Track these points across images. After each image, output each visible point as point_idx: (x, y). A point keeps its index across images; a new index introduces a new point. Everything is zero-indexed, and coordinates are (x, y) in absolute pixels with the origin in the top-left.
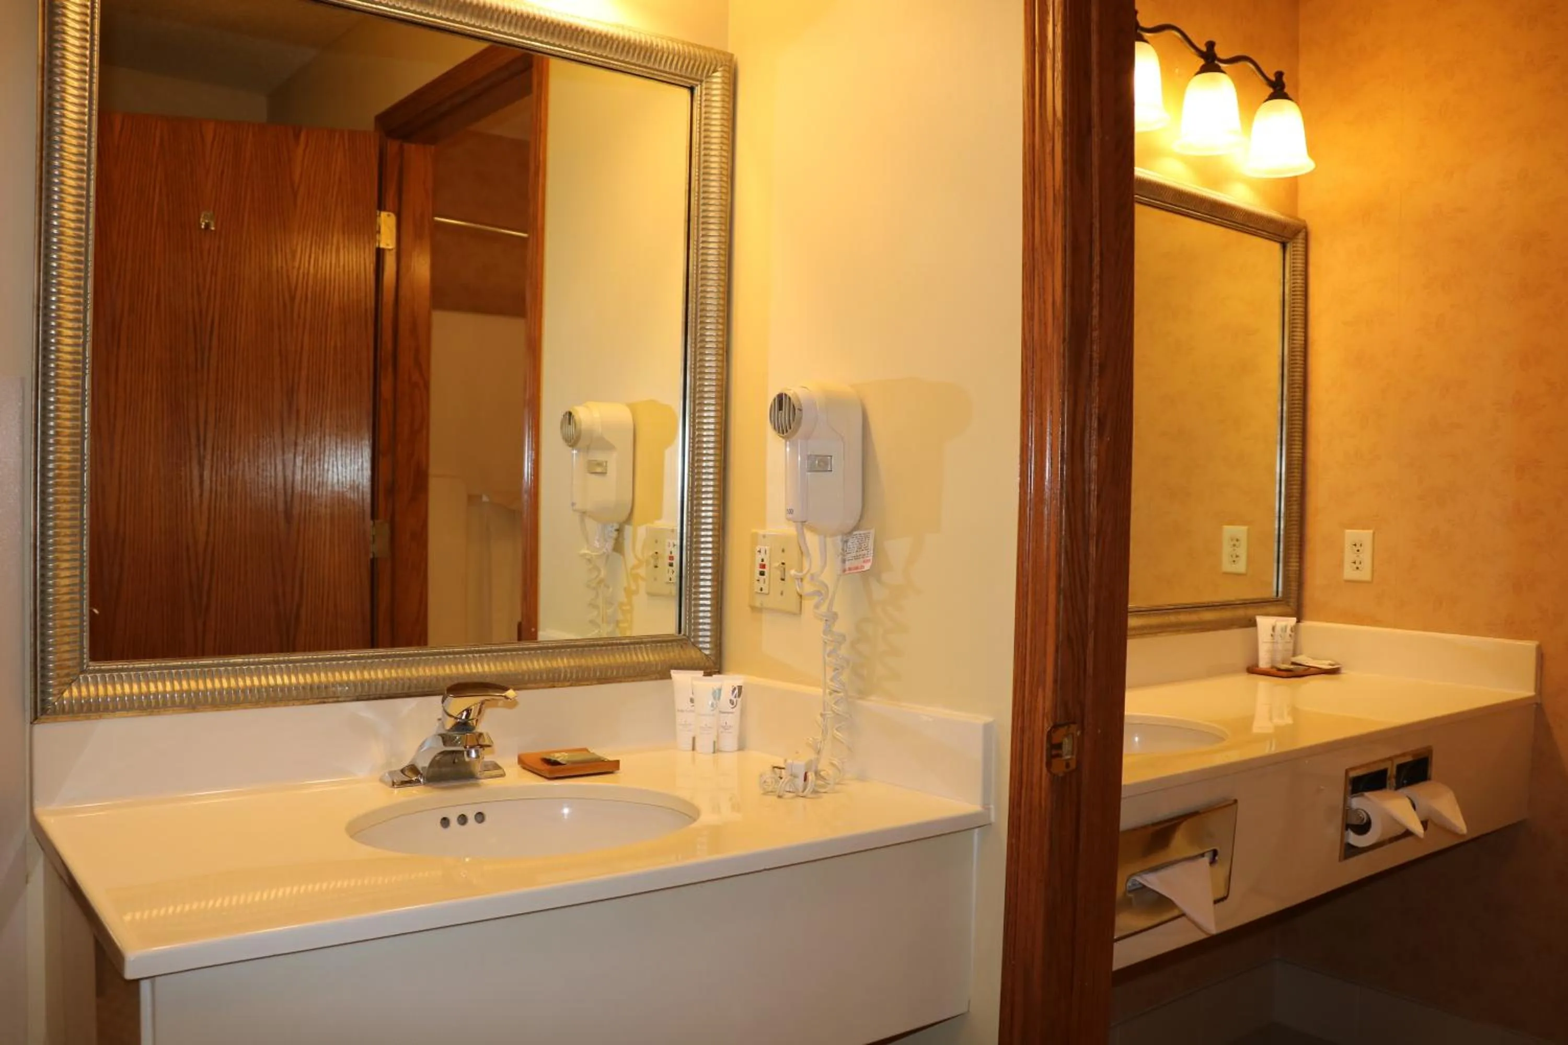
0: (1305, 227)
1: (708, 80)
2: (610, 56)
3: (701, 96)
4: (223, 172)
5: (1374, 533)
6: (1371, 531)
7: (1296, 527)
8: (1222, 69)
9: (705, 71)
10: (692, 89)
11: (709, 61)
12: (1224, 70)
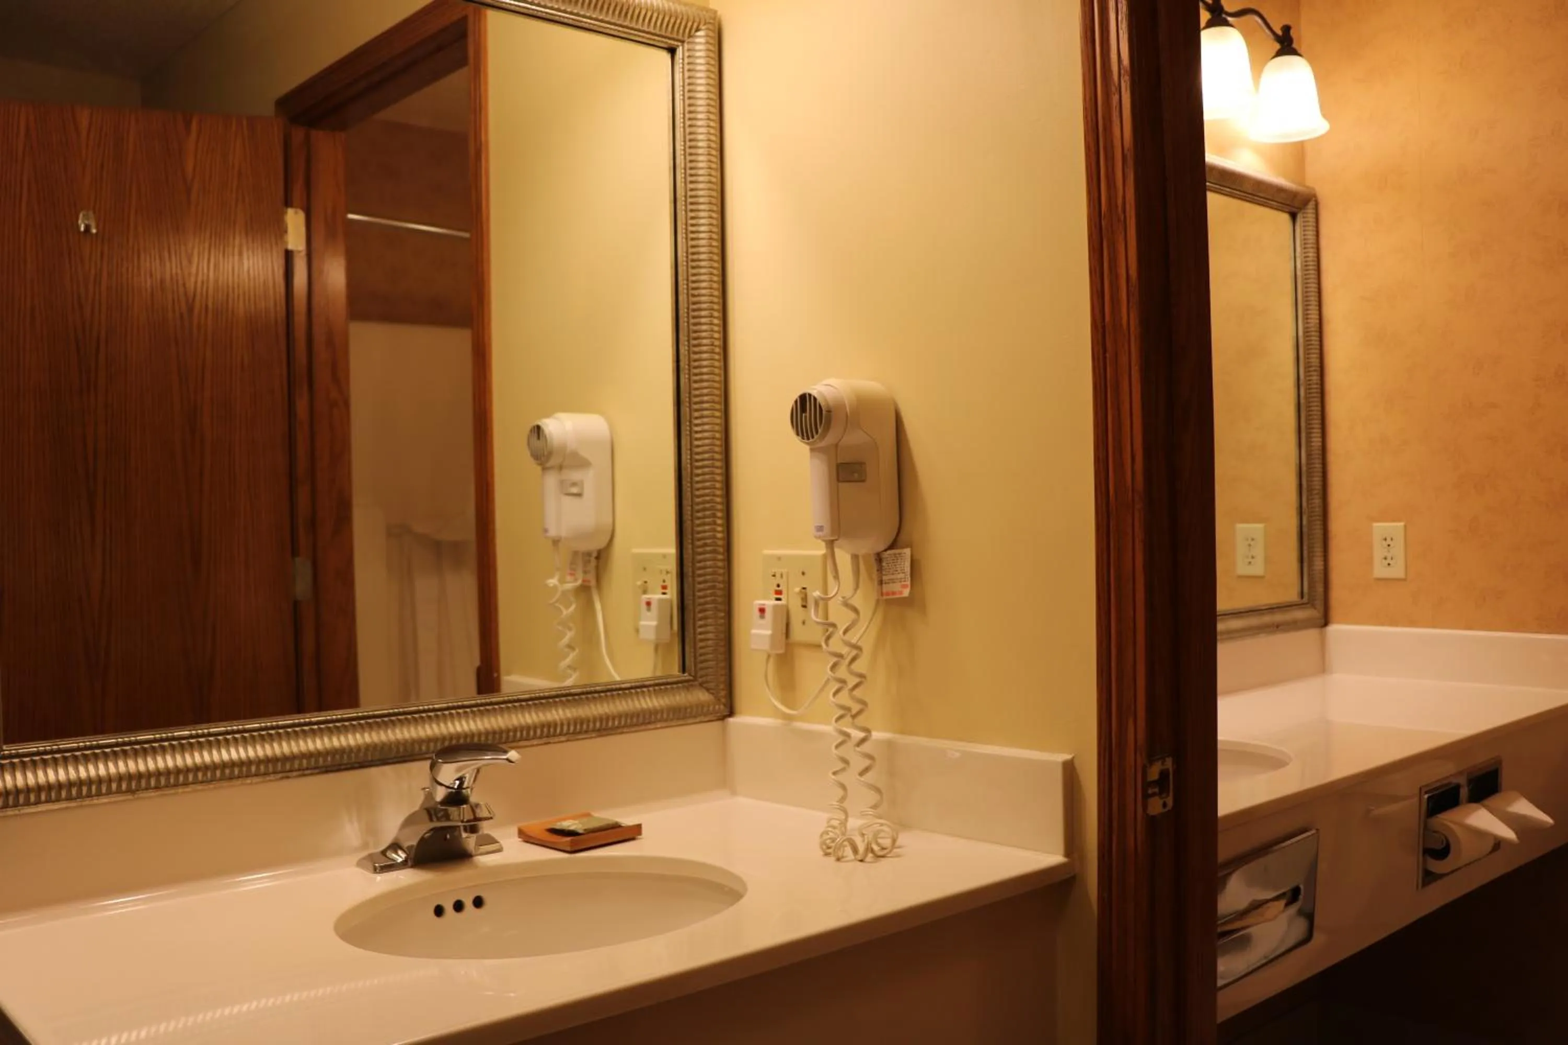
0: (1315, 196)
1: (691, 40)
2: (582, 13)
3: (683, 59)
4: (102, 166)
5: (1405, 526)
6: (1402, 524)
7: (1318, 522)
8: (1230, 22)
9: (687, 30)
10: (672, 51)
11: (691, 18)
12: (1233, 24)
